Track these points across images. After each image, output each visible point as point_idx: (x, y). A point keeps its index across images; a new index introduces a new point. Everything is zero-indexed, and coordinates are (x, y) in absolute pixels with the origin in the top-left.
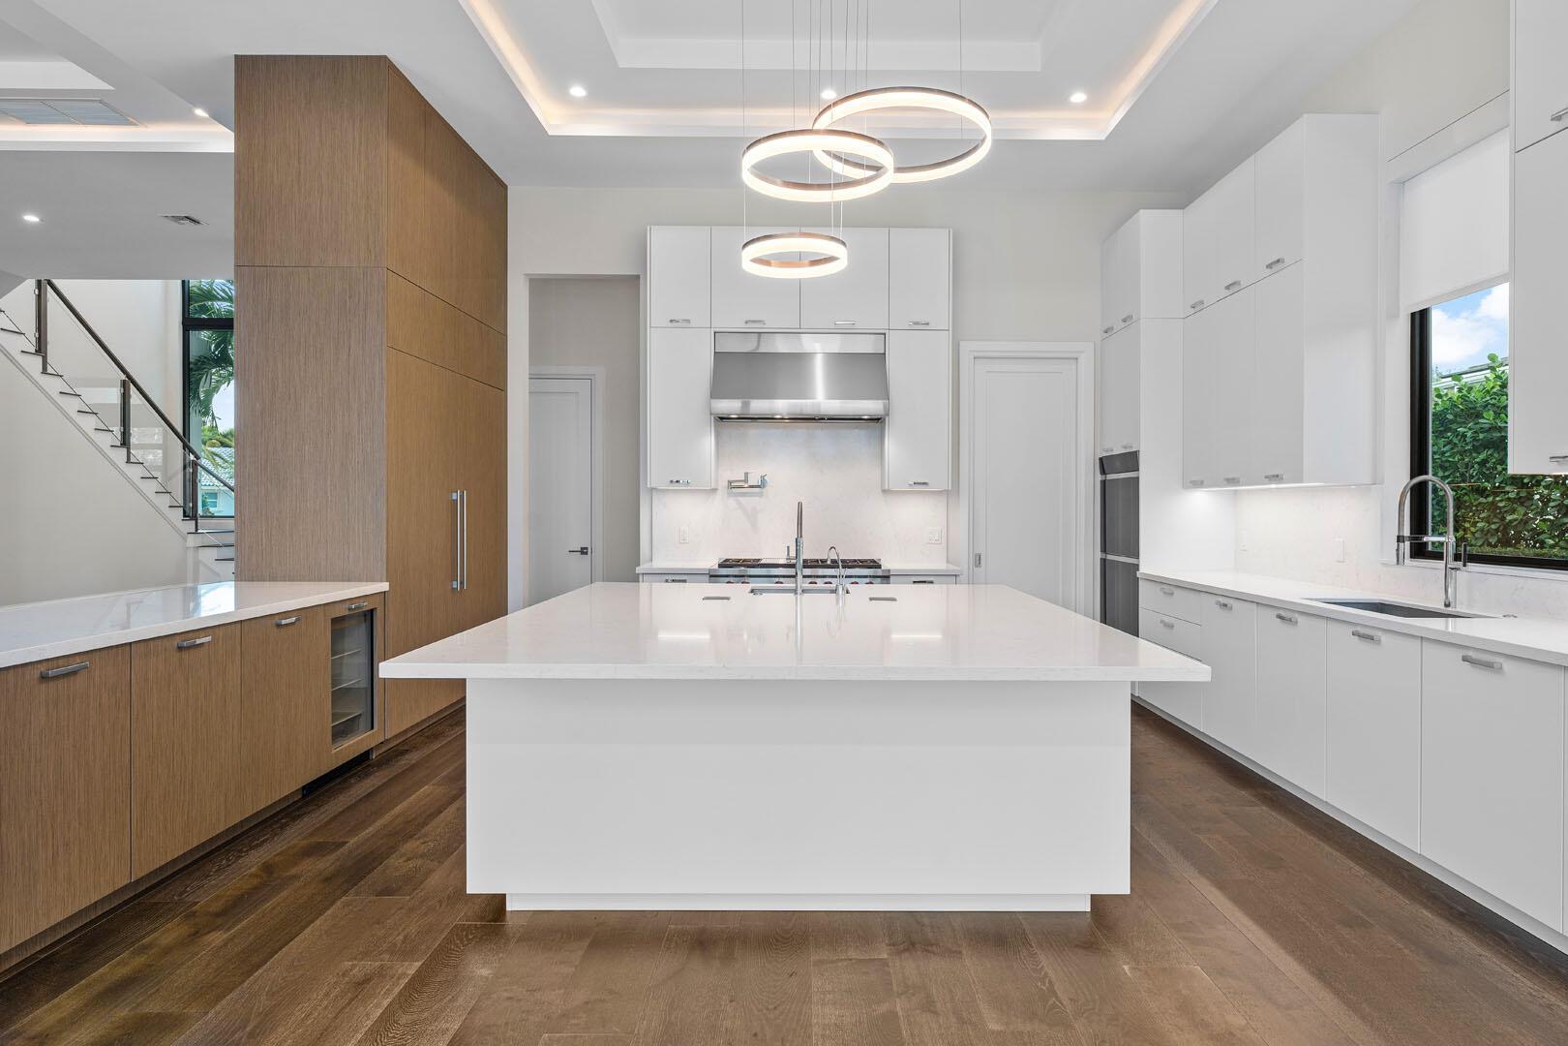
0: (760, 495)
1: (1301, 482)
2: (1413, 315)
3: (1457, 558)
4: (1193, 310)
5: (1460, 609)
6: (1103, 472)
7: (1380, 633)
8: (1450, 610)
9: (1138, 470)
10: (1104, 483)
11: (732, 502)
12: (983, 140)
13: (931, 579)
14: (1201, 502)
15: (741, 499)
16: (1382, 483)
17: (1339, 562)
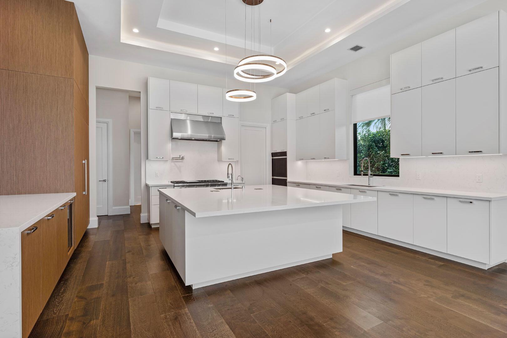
0: (182, 162)
1: (335, 159)
2: (354, 124)
3: (371, 175)
4: (299, 118)
5: (371, 185)
6: (272, 157)
7: (366, 191)
8: (369, 186)
9: (286, 156)
10: (272, 159)
11: (173, 164)
12: (285, 68)
13: (238, 185)
14: (300, 163)
15: (176, 163)
16: (349, 159)
17: (338, 177)
